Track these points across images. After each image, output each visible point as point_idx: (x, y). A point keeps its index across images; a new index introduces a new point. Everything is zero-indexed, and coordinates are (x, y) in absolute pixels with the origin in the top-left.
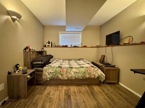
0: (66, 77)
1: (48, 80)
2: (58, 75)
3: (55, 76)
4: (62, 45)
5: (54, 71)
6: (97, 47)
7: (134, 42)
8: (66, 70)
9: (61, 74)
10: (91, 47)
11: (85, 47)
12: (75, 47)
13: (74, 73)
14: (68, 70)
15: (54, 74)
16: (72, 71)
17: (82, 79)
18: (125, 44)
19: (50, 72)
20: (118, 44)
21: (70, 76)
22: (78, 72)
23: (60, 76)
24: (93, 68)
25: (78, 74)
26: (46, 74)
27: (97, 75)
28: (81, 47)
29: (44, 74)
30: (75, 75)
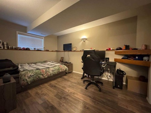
0: (46, 76)
1: (29, 83)
2: (39, 76)
3: (36, 78)
4: (22, 48)
5: (34, 74)
6: (57, 51)
7: (77, 50)
8: (45, 71)
9: (42, 75)
10: (52, 51)
11: (48, 51)
12: (38, 50)
13: (52, 71)
14: (47, 70)
15: (35, 76)
16: (50, 70)
17: (57, 74)
18: (74, 51)
19: (31, 76)
20: (71, 51)
21: (49, 74)
22: (54, 69)
23: (41, 76)
24: (62, 66)
25: (54, 71)
26: (26, 78)
27: (65, 69)
28: (44, 51)
29: (24, 79)
30: (53, 73)
